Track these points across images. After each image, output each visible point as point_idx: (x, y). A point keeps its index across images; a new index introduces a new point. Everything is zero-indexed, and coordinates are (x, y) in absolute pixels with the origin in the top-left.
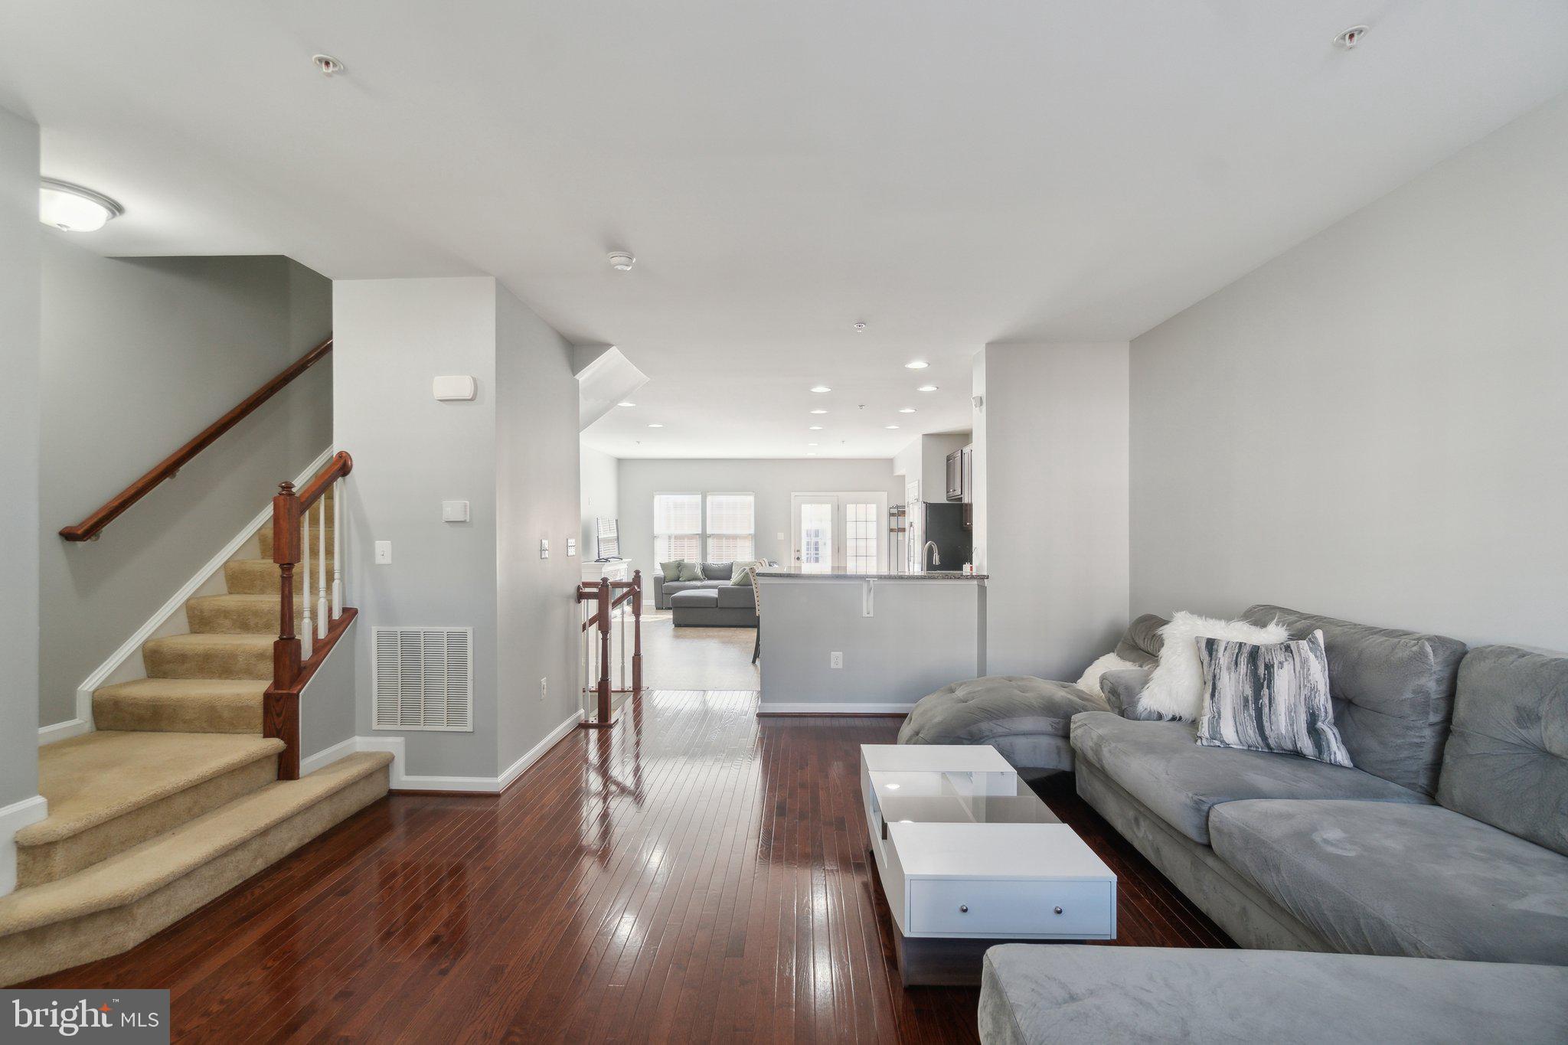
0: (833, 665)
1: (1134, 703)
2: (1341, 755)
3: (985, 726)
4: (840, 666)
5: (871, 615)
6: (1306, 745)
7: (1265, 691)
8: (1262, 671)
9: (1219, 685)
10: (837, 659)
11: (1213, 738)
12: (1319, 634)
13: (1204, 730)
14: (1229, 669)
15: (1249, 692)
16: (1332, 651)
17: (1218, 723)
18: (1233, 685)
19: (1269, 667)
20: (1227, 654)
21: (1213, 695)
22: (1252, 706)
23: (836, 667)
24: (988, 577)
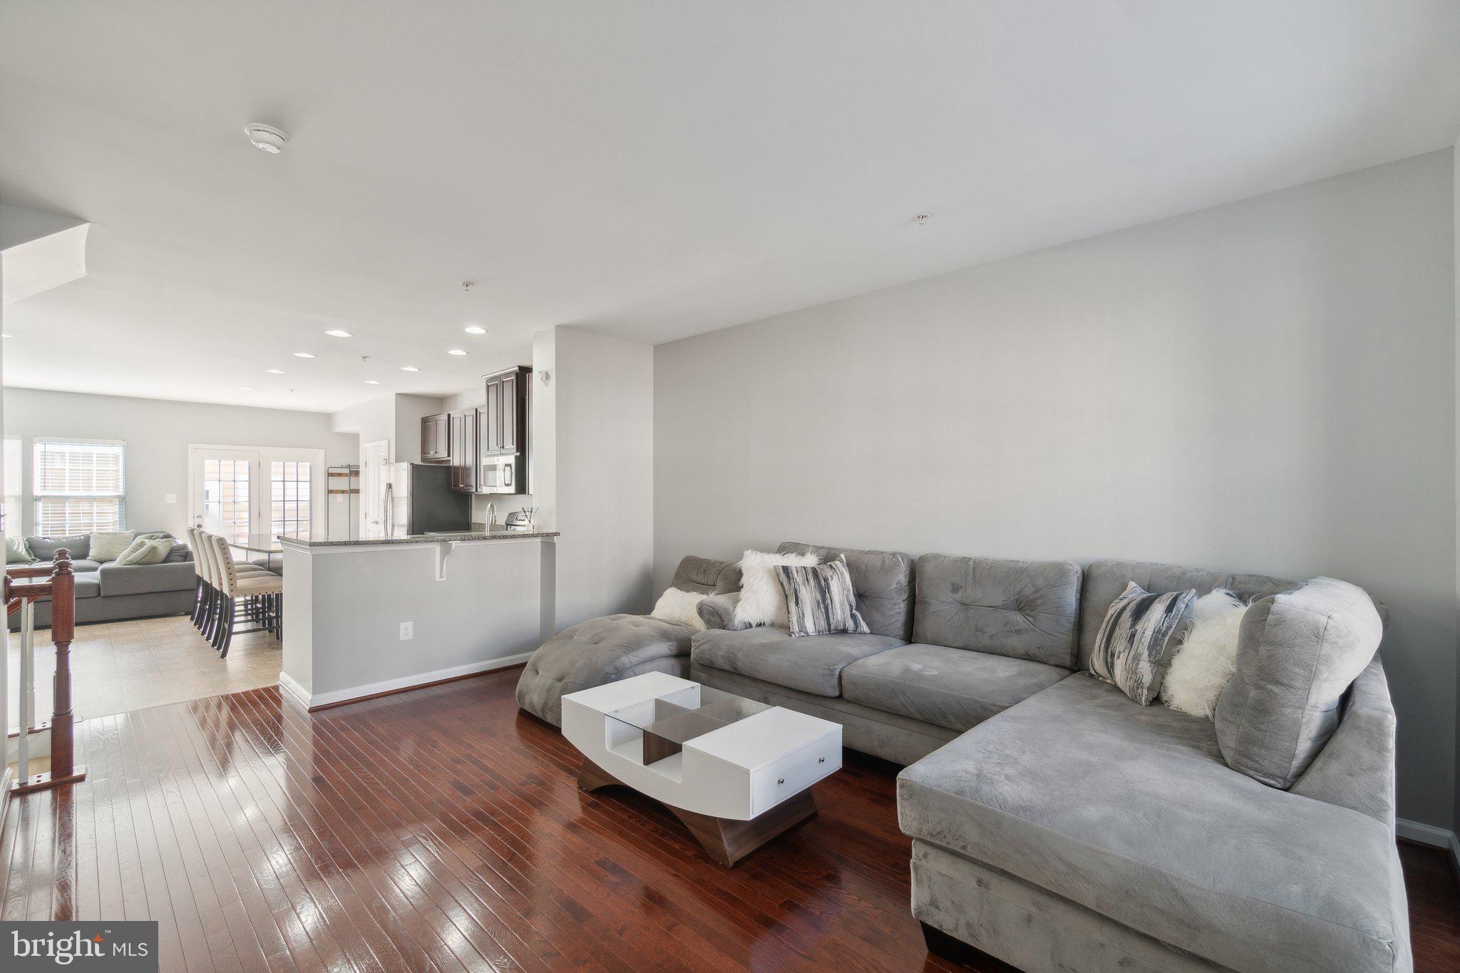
0: (402, 637)
1: (731, 620)
2: (865, 628)
3: (626, 660)
4: (410, 636)
5: (444, 579)
6: (850, 625)
7: (828, 595)
8: (823, 583)
9: (800, 596)
10: (406, 630)
11: (800, 631)
12: (842, 556)
13: (795, 628)
14: (804, 584)
15: (819, 597)
16: (850, 566)
17: (803, 621)
18: (808, 594)
19: (826, 580)
20: (800, 574)
21: (797, 603)
22: (822, 606)
23: (406, 638)
24: (557, 534)
